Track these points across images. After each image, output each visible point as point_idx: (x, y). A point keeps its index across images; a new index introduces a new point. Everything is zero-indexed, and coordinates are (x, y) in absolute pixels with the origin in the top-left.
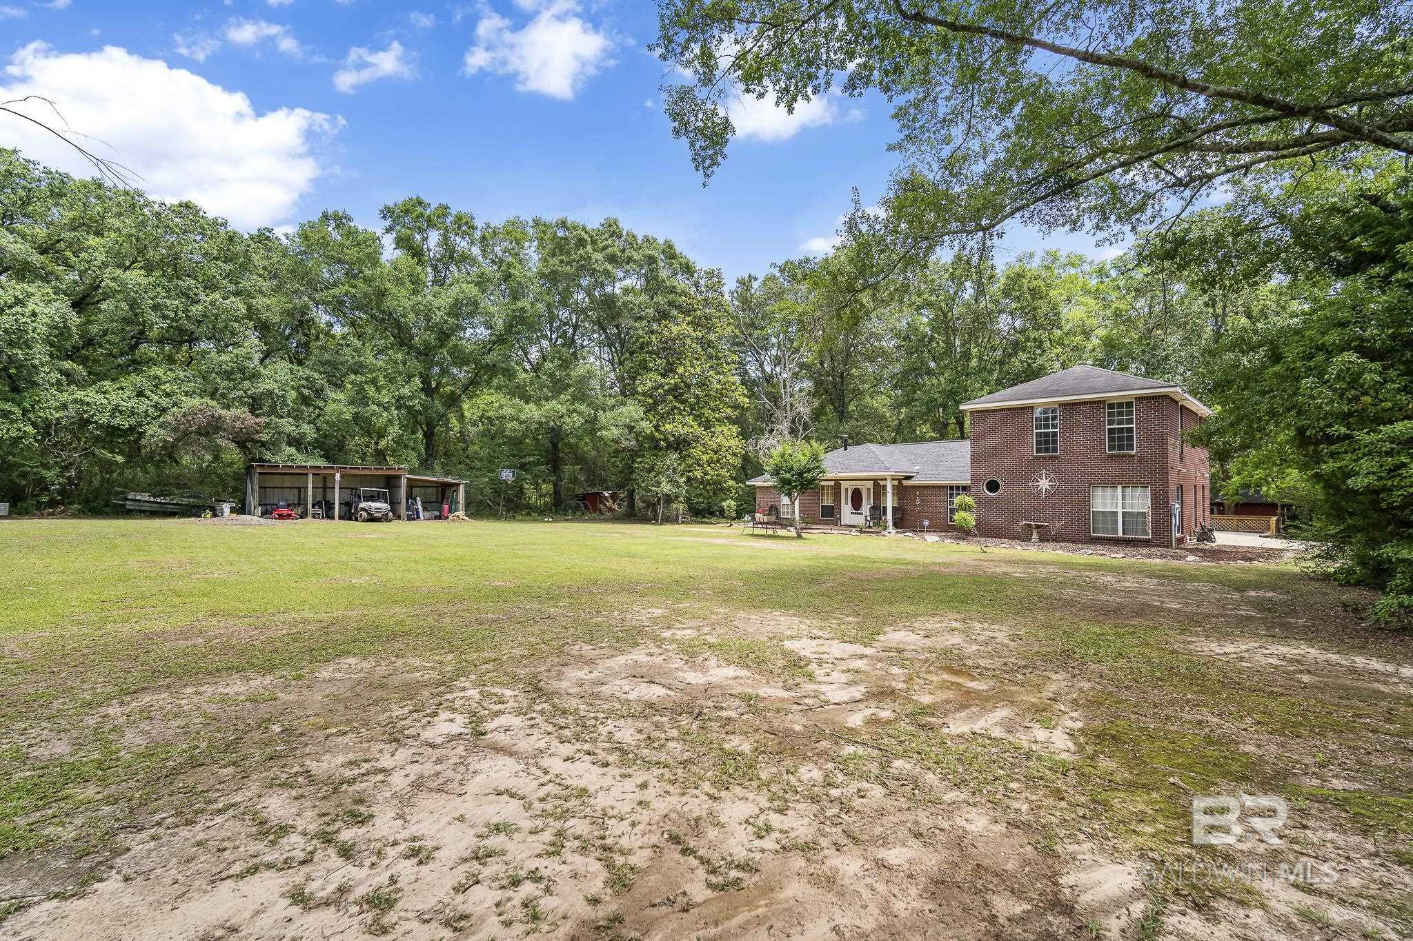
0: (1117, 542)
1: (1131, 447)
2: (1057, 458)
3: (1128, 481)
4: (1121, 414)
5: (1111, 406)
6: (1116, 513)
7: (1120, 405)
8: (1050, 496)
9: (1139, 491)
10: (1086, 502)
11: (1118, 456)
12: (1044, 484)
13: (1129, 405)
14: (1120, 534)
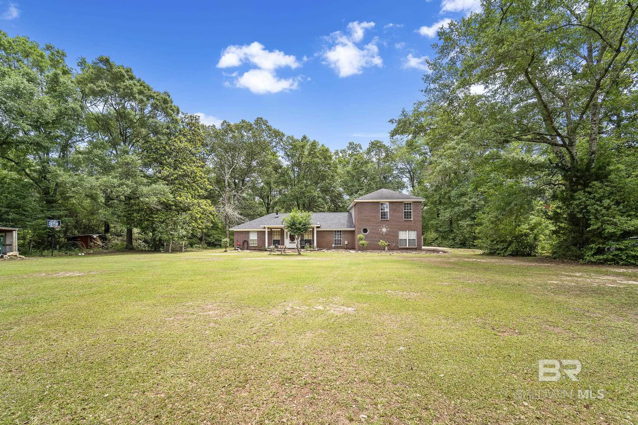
0: (407, 249)
1: (411, 218)
2: (388, 221)
3: (409, 229)
4: (408, 207)
5: (405, 204)
6: (406, 240)
7: (408, 204)
8: (386, 234)
9: (413, 232)
10: (398, 236)
11: (407, 221)
12: (384, 230)
13: (410, 204)
14: (408, 247)
